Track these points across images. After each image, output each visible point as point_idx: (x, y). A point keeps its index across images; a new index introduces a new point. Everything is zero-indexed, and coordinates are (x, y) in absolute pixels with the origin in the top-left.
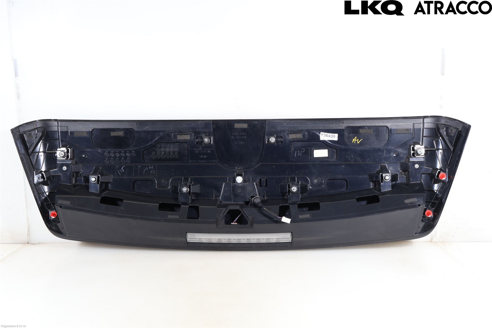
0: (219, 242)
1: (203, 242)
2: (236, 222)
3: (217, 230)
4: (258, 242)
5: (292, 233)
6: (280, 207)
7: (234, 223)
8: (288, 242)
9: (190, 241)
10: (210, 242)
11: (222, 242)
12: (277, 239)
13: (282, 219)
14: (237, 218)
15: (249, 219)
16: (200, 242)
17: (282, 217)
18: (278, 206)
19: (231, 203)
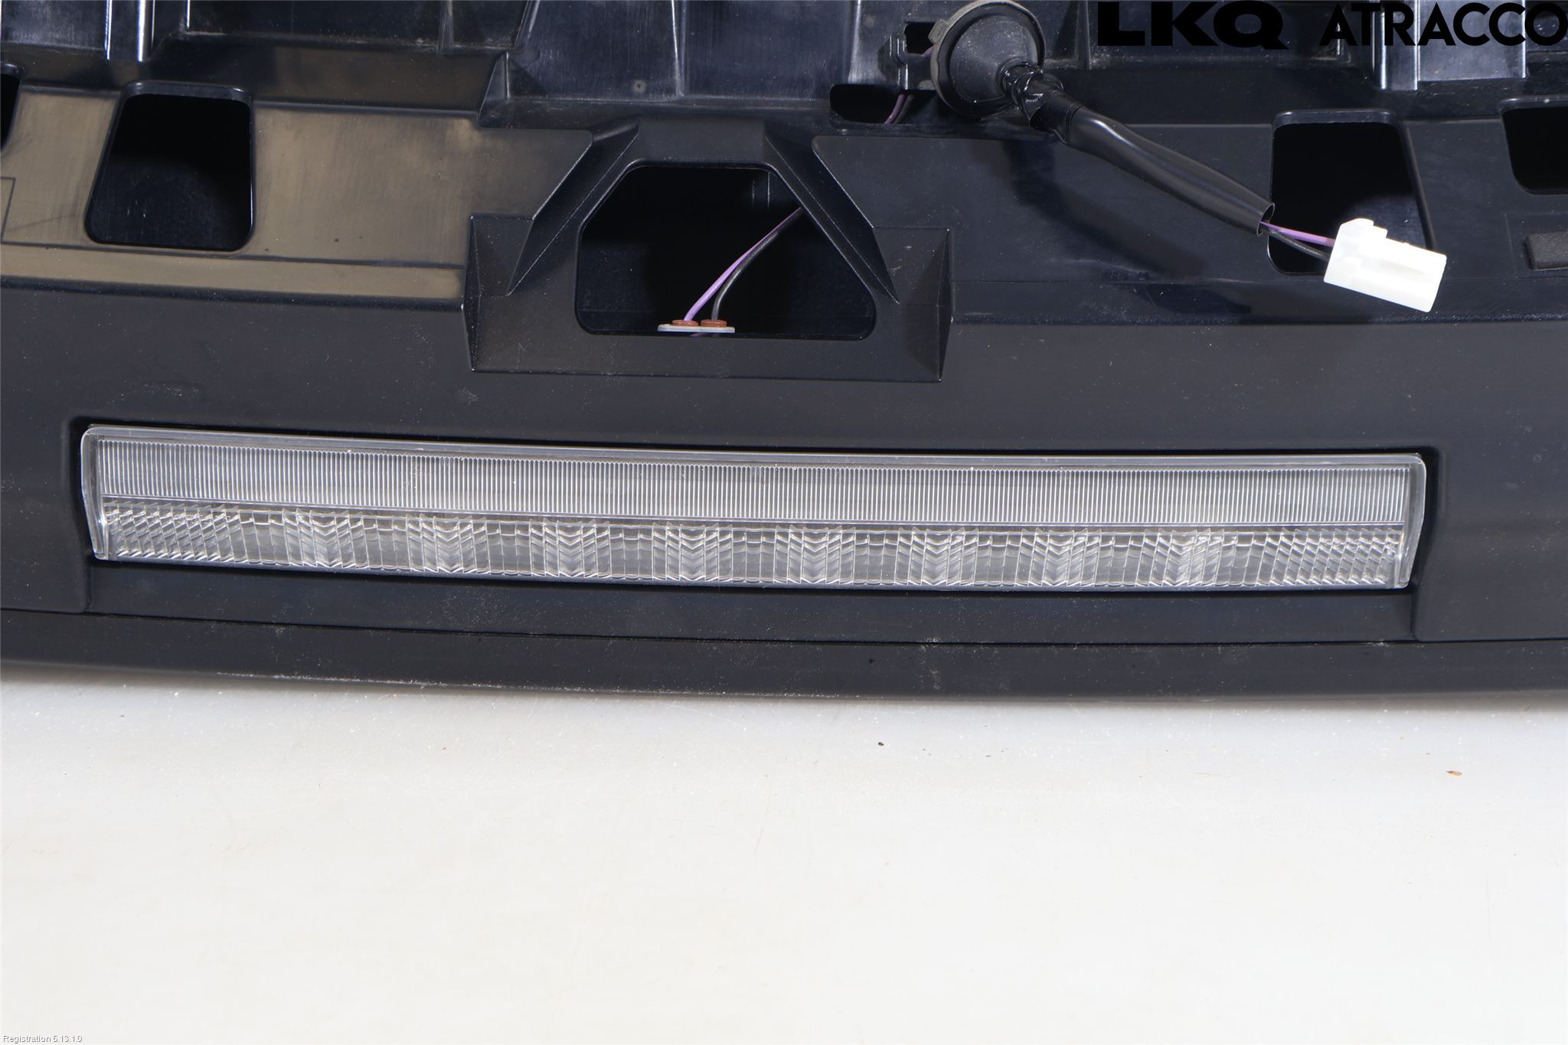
0: (496, 565)
1: (292, 563)
2: (721, 317)
3: (473, 397)
4: (986, 583)
5: (1430, 455)
6: (1285, 136)
7: (699, 318)
8: (1366, 581)
9: (131, 545)
10: (384, 567)
11: (539, 566)
12: (1243, 531)
13: (1327, 250)
14: (732, 272)
15: (894, 271)
16: (262, 562)
17: (1332, 233)
18: (1265, 130)
19: (663, 101)
